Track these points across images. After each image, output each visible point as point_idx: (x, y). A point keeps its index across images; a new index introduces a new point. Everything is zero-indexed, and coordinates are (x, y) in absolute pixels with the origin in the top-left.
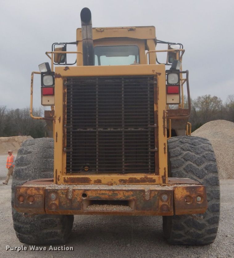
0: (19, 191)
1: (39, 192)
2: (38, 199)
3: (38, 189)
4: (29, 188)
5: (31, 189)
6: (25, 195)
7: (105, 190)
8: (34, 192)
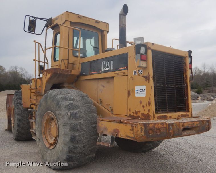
0: (149, 126)
1: (163, 126)
2: (163, 131)
3: (162, 124)
4: (156, 124)
5: (157, 124)
6: (154, 129)
7: (190, 122)
8: (160, 126)
